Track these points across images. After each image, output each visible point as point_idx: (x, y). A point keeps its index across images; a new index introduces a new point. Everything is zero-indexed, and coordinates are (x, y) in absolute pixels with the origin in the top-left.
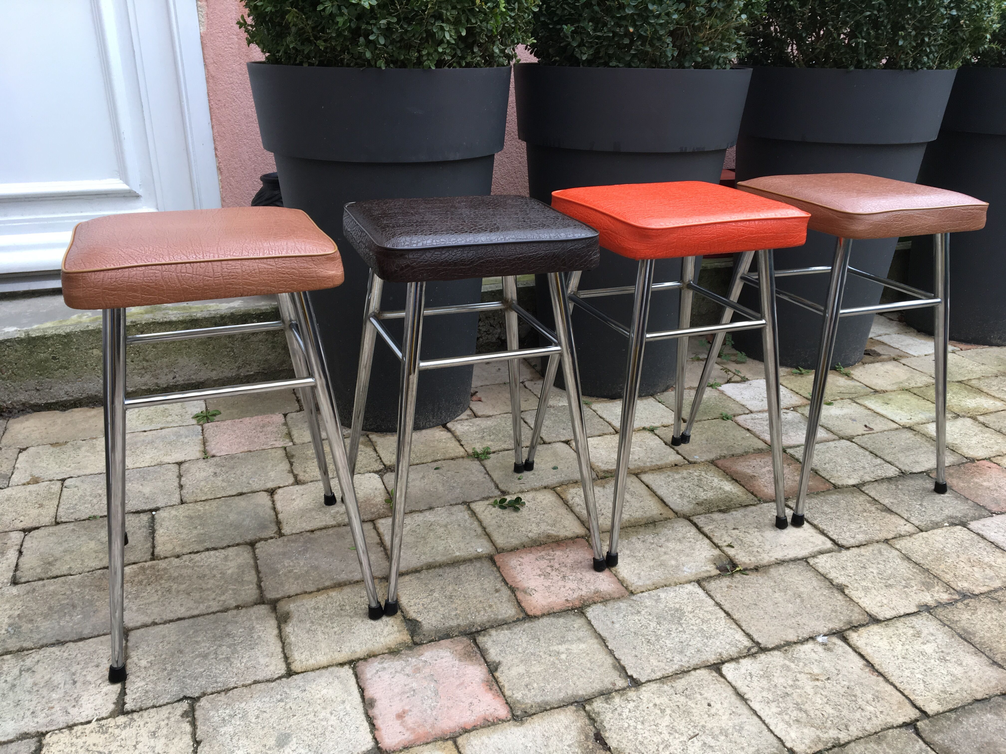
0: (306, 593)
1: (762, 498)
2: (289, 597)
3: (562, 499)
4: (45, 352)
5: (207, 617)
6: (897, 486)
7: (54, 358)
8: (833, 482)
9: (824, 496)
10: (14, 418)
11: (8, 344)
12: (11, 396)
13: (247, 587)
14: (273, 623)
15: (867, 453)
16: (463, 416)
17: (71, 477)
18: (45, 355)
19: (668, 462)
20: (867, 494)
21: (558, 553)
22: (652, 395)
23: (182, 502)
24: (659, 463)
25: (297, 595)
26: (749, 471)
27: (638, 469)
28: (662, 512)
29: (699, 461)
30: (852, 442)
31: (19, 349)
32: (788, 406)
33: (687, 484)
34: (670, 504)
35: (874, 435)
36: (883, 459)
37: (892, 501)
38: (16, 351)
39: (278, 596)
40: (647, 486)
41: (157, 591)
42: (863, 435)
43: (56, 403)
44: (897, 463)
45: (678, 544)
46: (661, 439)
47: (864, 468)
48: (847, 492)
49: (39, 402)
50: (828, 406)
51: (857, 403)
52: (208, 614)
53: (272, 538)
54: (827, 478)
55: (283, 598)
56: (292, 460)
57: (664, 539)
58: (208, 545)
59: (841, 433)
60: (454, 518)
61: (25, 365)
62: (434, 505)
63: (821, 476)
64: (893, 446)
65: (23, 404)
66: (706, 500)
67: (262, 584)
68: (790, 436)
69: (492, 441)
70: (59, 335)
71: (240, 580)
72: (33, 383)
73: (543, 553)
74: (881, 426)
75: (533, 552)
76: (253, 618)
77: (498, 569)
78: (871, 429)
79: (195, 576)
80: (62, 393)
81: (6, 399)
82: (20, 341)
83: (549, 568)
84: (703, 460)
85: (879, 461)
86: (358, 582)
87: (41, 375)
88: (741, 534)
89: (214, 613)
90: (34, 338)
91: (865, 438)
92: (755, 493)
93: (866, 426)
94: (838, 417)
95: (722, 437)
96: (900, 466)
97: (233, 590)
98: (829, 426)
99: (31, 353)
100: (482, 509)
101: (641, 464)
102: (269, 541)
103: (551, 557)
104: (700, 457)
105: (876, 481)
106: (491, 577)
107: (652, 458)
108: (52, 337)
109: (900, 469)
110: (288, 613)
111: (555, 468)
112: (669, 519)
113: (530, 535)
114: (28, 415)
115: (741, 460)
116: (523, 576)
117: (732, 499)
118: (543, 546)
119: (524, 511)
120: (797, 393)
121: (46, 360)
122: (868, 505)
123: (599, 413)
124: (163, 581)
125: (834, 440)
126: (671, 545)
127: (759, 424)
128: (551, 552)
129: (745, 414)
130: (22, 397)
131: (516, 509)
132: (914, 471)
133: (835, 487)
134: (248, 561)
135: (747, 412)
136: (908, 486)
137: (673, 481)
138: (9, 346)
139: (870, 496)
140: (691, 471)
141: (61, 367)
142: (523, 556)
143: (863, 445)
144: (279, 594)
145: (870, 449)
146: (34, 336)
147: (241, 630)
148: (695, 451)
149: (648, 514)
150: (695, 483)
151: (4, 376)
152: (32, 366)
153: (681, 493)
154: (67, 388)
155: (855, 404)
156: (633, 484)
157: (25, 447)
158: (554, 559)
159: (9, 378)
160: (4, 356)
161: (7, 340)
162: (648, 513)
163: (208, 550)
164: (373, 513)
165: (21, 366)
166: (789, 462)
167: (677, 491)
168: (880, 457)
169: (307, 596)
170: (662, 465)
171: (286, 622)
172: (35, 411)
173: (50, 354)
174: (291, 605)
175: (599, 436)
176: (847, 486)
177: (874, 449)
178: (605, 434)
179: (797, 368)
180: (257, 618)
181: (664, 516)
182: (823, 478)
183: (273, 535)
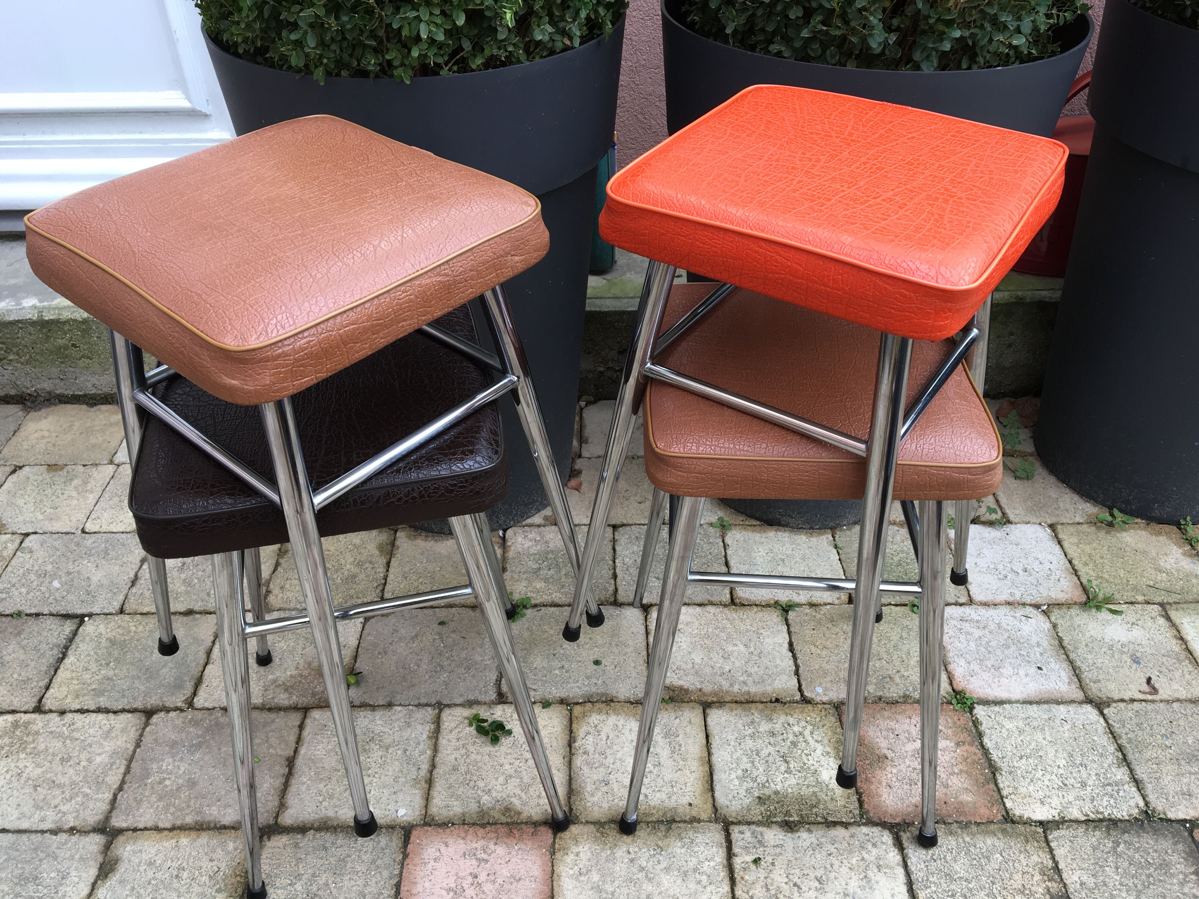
0: (157, 829)
1: (867, 812)
2: (135, 830)
3: (571, 731)
4: (62, 338)
5: (33, 836)
6: (1117, 844)
7: (74, 345)
8: (1009, 804)
9: (973, 835)
10: (35, 411)
11: (20, 325)
12: (33, 383)
13: (100, 796)
14: (93, 872)
15: (1112, 748)
16: (537, 519)
17: (36, 533)
18: (63, 341)
19: (769, 689)
20: (1051, 851)
21: (500, 850)
22: (833, 529)
23: (122, 611)
24: (753, 689)
25: (146, 829)
26: (883, 744)
27: (716, 694)
28: (694, 802)
29: (818, 699)
30: (1102, 713)
31: (33, 332)
32: (1039, 600)
33: (771, 749)
34: (717, 788)
35: (1150, 706)
36: (1131, 771)
37: (1085, 878)
38: (30, 334)
39: (124, 825)
40: (707, 736)
41: (7, 772)
42: (1133, 701)
43: (85, 395)
44: (1149, 788)
45: (679, 882)
46: (789, 633)
47: (1084, 785)
48: (1019, 835)
49: (66, 393)
50: (1110, 616)
51: (1168, 618)
52: (36, 832)
53: (176, 709)
54: (1004, 793)
55: (128, 830)
56: (281, 561)
57: (663, 865)
58: (103, 702)
59: (1094, 690)
60: (406, 734)
61: (42, 350)
62: (398, 699)
63: (996, 784)
64: (1168, 743)
65: (49, 393)
66: (777, 793)
67: (119, 797)
68: (1001, 675)
69: (546, 580)
70: (75, 321)
71: (101, 779)
72: (55, 371)
73: (479, 845)
74: (1176, 686)
75: (470, 837)
76: (77, 856)
77: (405, 856)
78: (1154, 691)
79: (60, 756)
80: (89, 385)
81: (28, 384)
82: (33, 323)
83: (470, 879)
84: (825, 699)
85: (1121, 774)
86: (224, 827)
87: (62, 363)
88: (786, 887)
89: (43, 832)
90: (48, 322)
91: (1128, 712)
92: (864, 798)
93: (1149, 680)
94: (1111, 648)
95: (887, 652)
96: (1151, 798)
97: (86, 795)
98: (1084, 667)
99: (48, 338)
100: (453, 725)
101: (725, 685)
102: (172, 714)
103: (485, 856)
104: (826, 690)
105: (1088, 821)
106: (386, 874)
107: (750, 675)
108: (67, 322)
109: (1147, 804)
110: (117, 860)
111: (597, 663)
112: (699, 821)
113: (485, 799)
114: (53, 408)
115: (886, 714)
116: (427, 884)
117: (819, 802)
118: (488, 828)
119: (506, 742)
120: (1076, 572)
121: (66, 348)
122: (1037, 877)
123: (729, 552)
124: (22, 756)
125: (1073, 702)
126: (666, 880)
127: (967, 633)
128: (492, 846)
129: (956, 604)
130: (46, 385)
131: (495, 740)
132: (1171, 815)
133: (1008, 819)
134: (129, 745)
135: (963, 600)
136: (1137, 850)
137: (752, 736)
138: (21, 328)
139: (1053, 858)
140: (791, 720)
141: (83, 356)
142: (450, 841)
143: (1116, 726)
144: (126, 821)
145: (1123, 741)
146: (47, 318)
147: (53, 875)
148: (825, 673)
149: (671, 804)
150: (782, 750)
151: (22, 360)
152: (51, 352)
153: (749, 766)
154: (94, 380)
155: (1162, 621)
156: (688, 729)
157: (21, 464)
158: (487, 861)
159: (28, 363)
160: (18, 338)
161: (19, 321)
162: (674, 798)
163: (99, 710)
164: (314, 695)
165: (38, 351)
166: (964, 737)
167: (745, 759)
168: (1129, 765)
169: (154, 834)
170: (755, 695)
171: (106, 877)
172: (61, 402)
173: (70, 341)
174: (128, 848)
175: (700, 605)
176: (1029, 822)
177: (1130, 741)
178: (712, 604)
179: (1111, 509)
180: (81, 858)
181: (694, 813)
182: (999, 790)
183: (179, 704)
